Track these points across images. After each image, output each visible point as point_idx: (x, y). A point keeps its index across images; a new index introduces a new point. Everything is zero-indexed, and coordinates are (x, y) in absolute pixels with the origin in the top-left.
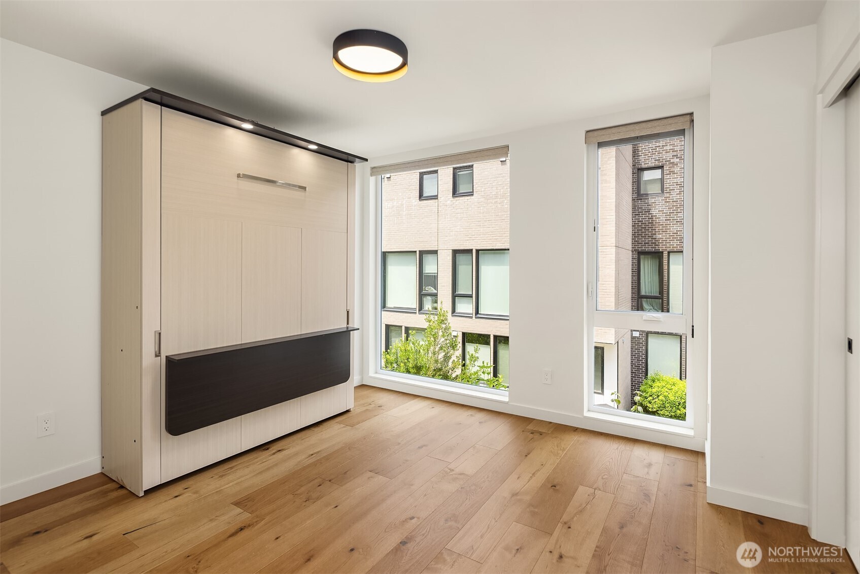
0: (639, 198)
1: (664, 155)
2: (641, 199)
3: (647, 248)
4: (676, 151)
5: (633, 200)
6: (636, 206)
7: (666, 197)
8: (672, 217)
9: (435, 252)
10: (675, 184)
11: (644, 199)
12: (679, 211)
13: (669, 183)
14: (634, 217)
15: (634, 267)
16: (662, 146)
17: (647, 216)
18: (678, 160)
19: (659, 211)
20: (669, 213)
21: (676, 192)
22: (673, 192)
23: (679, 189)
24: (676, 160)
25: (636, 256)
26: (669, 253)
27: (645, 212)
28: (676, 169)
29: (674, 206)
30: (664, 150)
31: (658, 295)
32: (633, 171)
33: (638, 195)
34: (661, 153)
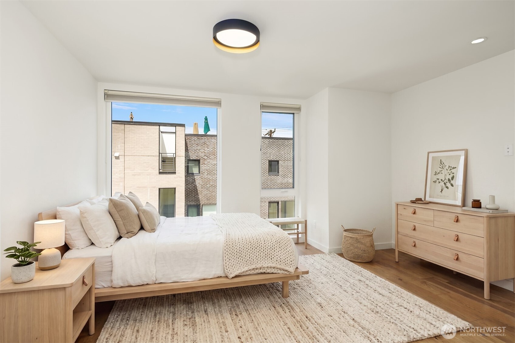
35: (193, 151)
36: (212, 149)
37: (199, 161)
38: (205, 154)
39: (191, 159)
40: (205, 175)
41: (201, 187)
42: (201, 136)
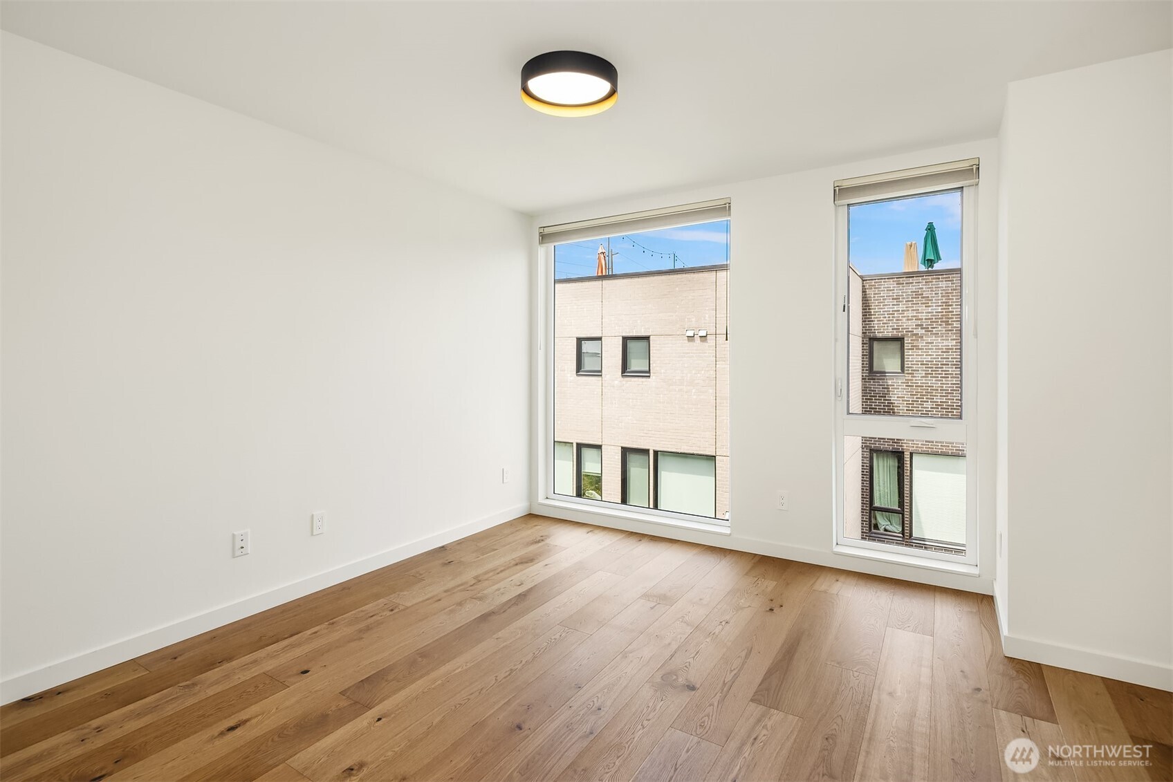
0: (870, 377)
1: (905, 323)
2: (874, 379)
3: (882, 444)
4: (920, 319)
5: (863, 379)
6: (867, 388)
7: (908, 380)
8: (915, 407)
9: (599, 447)
10: (920, 363)
11: (878, 379)
12: (925, 400)
13: (912, 361)
14: (865, 402)
15: (865, 469)
16: (902, 311)
17: (882, 403)
18: (923, 331)
19: (898, 397)
20: (912, 401)
21: (920, 374)
22: (918, 374)
23: (926, 371)
24: (920, 331)
25: (867, 454)
26: (911, 454)
27: (879, 397)
28: (921, 344)
29: (919, 392)
30: (905, 317)
31: (897, 508)
32: (863, 341)
33: (870, 373)
34: (901, 320)
35: (885, 317)
36: (940, 308)
37: (899, 340)
38: (919, 322)
39: (880, 335)
40: (919, 378)
41: (905, 409)
42: (906, 277)
